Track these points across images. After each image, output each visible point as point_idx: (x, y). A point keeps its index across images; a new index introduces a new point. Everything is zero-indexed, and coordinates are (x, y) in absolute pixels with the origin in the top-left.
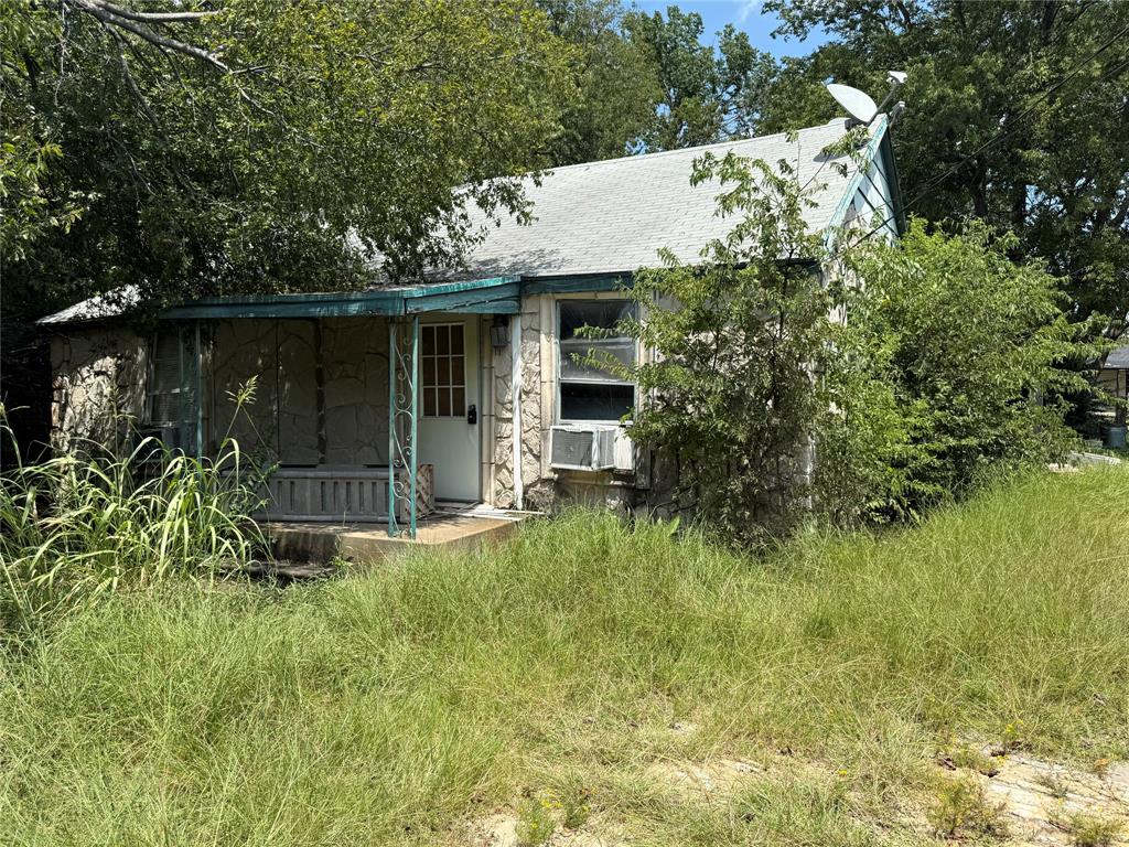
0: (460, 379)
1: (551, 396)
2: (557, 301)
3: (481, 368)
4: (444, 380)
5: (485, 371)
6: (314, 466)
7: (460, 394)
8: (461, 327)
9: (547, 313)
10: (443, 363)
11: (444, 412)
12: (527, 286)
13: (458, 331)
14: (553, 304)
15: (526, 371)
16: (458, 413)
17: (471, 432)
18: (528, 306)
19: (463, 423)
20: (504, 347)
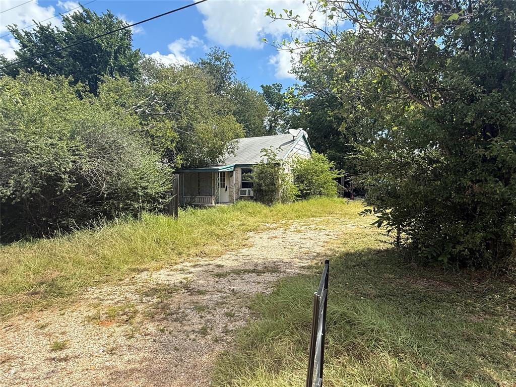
0: (224, 181)
1: (240, 184)
2: (241, 168)
3: (228, 179)
4: (221, 182)
7: (224, 184)
8: (227, 173)
9: (239, 171)
10: (221, 178)
11: (222, 187)
12: (236, 166)
13: (224, 173)
15: (236, 180)
16: (224, 187)
17: (226, 190)
18: (236, 169)
19: (225, 189)
20: (232, 176)
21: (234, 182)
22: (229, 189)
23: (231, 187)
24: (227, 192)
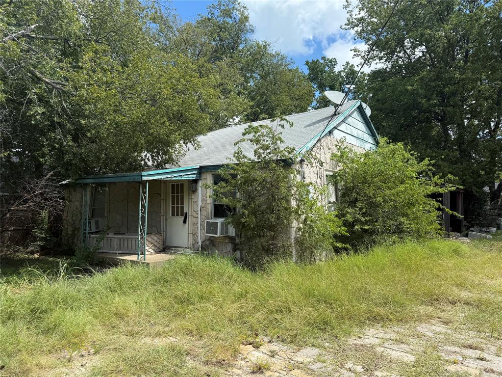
0: (182, 203)
1: (210, 208)
2: (213, 174)
3: (189, 198)
4: (178, 203)
5: (190, 200)
6: (124, 234)
7: (182, 208)
8: (183, 184)
9: (208, 179)
10: (178, 196)
11: (178, 215)
12: (202, 170)
13: (182, 185)
14: (211, 175)
15: (203, 200)
16: (182, 215)
17: (185, 222)
18: (203, 176)
19: (182, 218)
20: (195, 191)
21: (200, 203)
22: (190, 220)
23: (195, 215)
24: (187, 225)
